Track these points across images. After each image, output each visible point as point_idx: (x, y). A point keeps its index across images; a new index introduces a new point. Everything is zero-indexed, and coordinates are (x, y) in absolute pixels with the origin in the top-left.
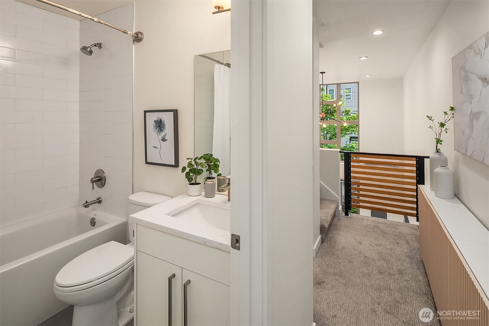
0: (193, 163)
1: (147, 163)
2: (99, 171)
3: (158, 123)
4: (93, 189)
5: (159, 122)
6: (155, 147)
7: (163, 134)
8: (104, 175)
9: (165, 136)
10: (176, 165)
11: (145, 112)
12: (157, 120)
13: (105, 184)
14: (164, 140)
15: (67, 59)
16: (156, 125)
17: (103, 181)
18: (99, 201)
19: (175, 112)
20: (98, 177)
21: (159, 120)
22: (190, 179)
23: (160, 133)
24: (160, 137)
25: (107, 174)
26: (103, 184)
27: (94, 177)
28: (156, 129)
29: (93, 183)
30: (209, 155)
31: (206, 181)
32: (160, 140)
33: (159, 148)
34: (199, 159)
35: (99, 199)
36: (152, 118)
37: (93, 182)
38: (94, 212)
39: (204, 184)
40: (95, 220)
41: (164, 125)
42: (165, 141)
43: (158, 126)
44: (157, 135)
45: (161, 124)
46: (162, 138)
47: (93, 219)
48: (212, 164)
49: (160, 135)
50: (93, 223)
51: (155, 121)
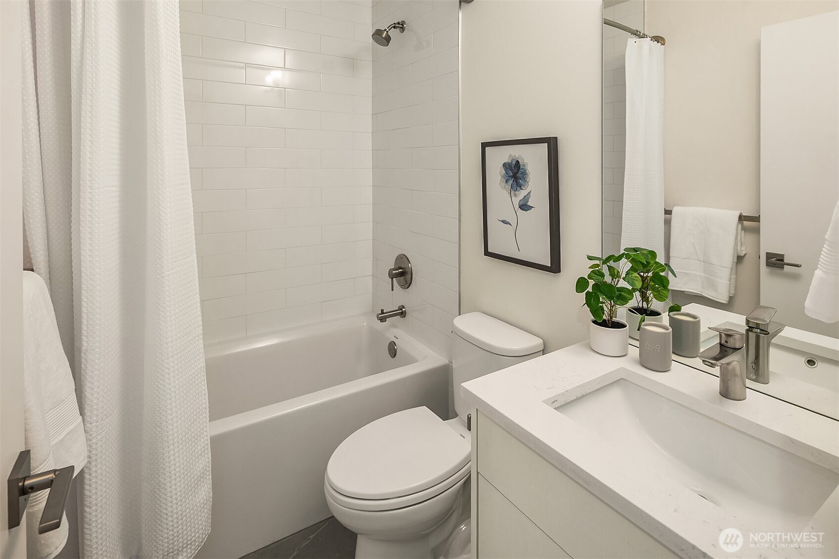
0: (605, 270)
1: (487, 253)
2: (402, 258)
3: (511, 169)
4: (392, 290)
5: (513, 166)
6: (504, 222)
7: (522, 194)
8: (410, 265)
9: (526, 198)
10: (555, 267)
11: (484, 145)
12: (509, 164)
13: (411, 283)
14: (524, 207)
15: (354, 59)
16: (507, 174)
17: (408, 277)
18: (401, 313)
19: (552, 144)
20: (401, 268)
21: (514, 163)
22: (596, 311)
23: (517, 192)
24: (517, 201)
25: (416, 265)
26: (409, 282)
27: (393, 267)
28: (507, 182)
29: (392, 279)
30: (645, 252)
31: (643, 323)
32: (517, 207)
33: (514, 224)
34: (614, 261)
35: (402, 310)
36: (498, 158)
37: (392, 276)
38: (394, 331)
39: (638, 330)
40: (396, 347)
41: (525, 173)
42: (526, 211)
43: (512, 177)
44: (508, 196)
45: (518, 171)
46: (521, 203)
47: (393, 344)
48: (650, 274)
49: (515, 195)
50: (393, 350)
51: (504, 165)
